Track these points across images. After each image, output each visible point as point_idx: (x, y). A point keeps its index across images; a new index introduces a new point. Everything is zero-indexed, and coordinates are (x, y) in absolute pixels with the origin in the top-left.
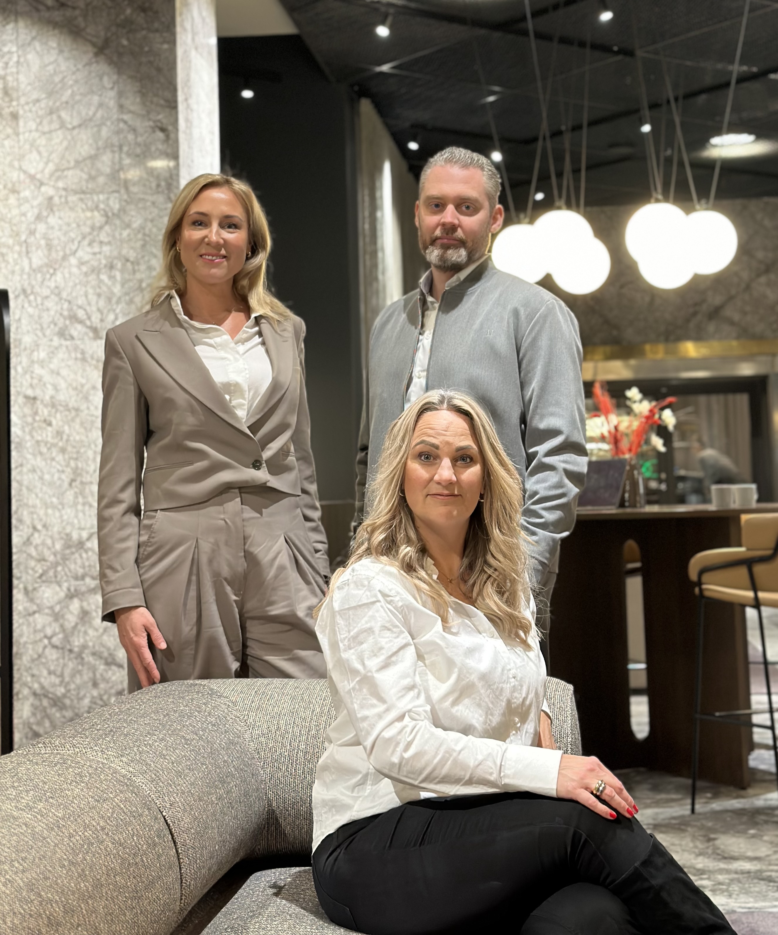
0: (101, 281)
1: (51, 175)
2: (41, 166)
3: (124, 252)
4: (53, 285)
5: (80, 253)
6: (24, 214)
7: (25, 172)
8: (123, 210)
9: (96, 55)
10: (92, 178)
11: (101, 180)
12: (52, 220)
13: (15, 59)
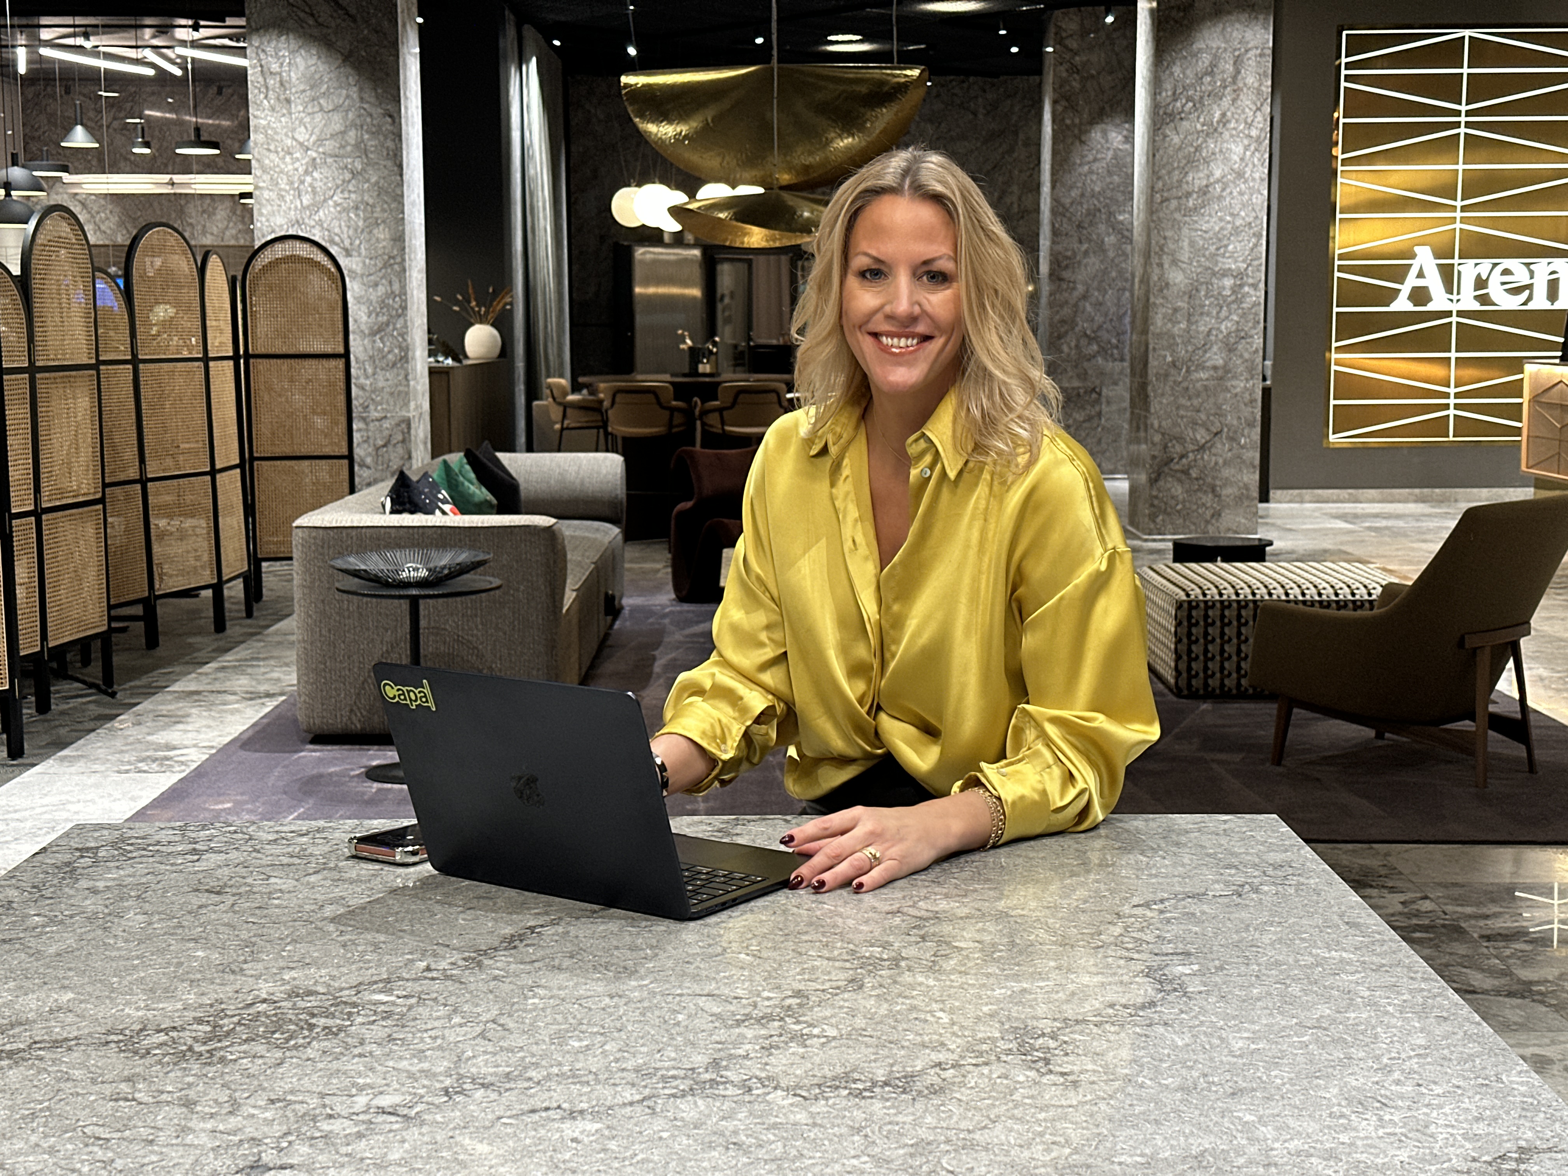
0: (350, 218)
1: (314, 144)
2: (307, 136)
3: (366, 198)
4: (317, 218)
5: (335, 198)
6: (297, 170)
7: (296, 140)
8: (364, 170)
9: (344, 61)
10: (342, 147)
11: (349, 148)
12: (316, 174)
13: (287, 60)
